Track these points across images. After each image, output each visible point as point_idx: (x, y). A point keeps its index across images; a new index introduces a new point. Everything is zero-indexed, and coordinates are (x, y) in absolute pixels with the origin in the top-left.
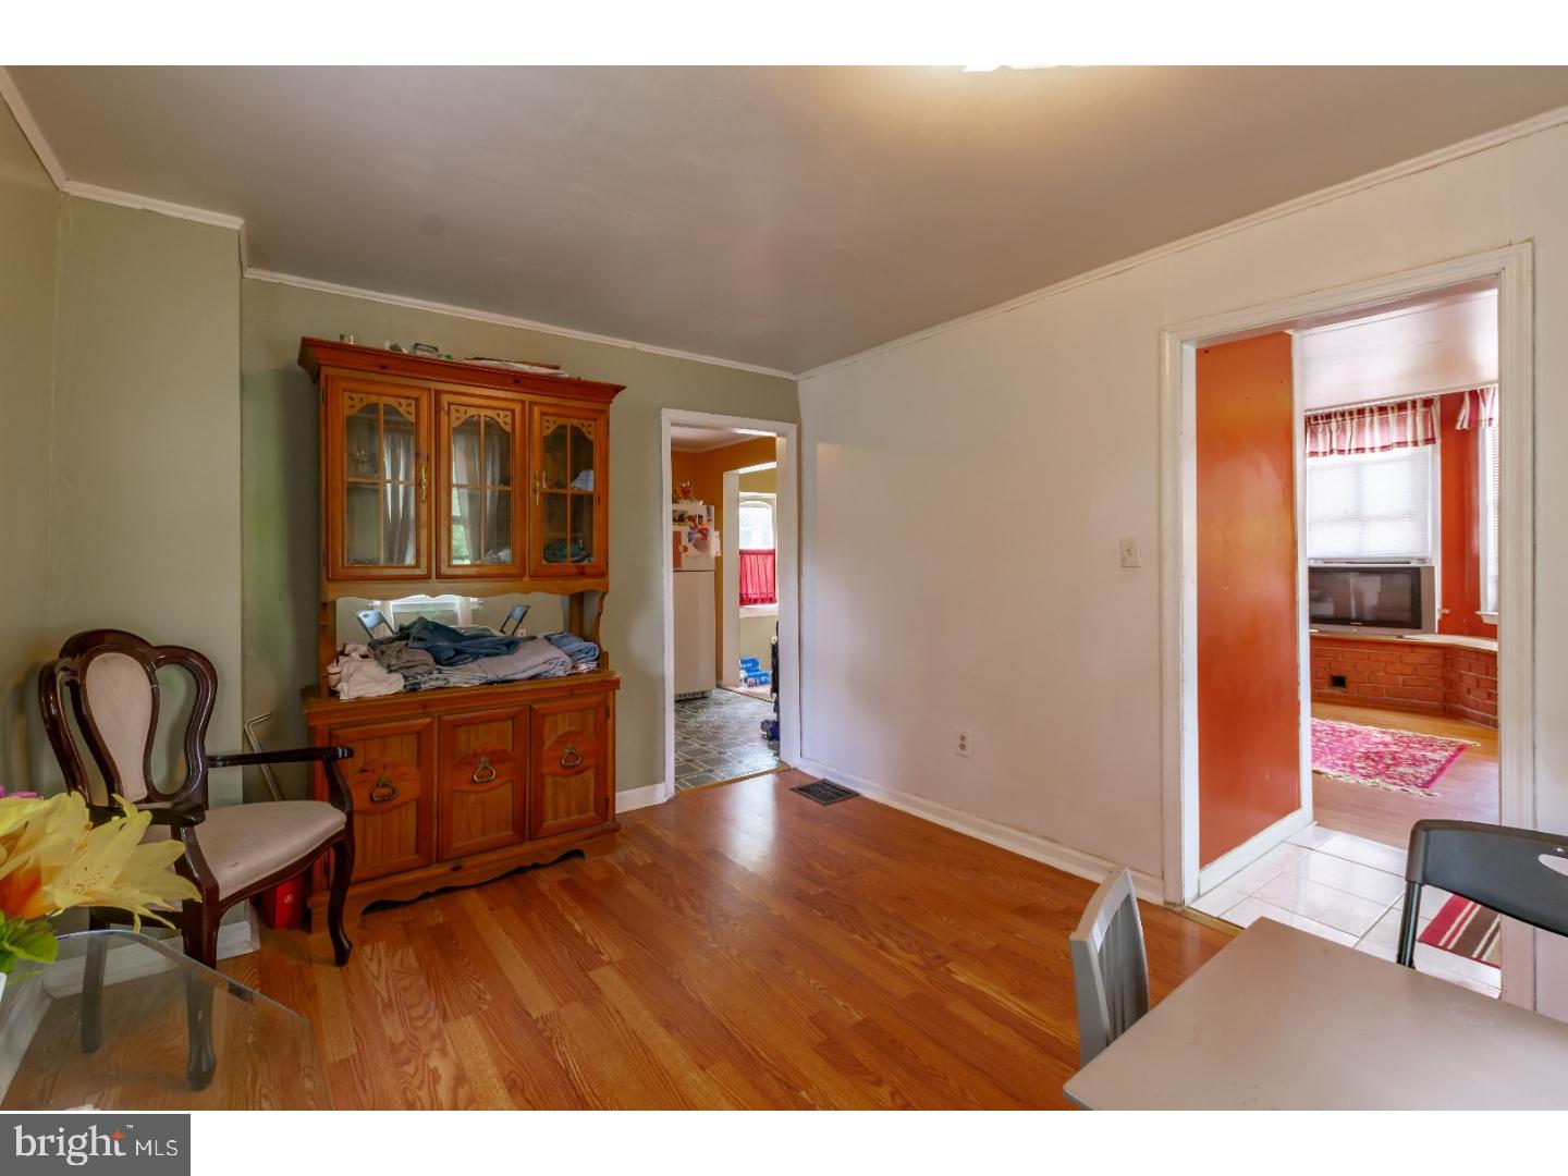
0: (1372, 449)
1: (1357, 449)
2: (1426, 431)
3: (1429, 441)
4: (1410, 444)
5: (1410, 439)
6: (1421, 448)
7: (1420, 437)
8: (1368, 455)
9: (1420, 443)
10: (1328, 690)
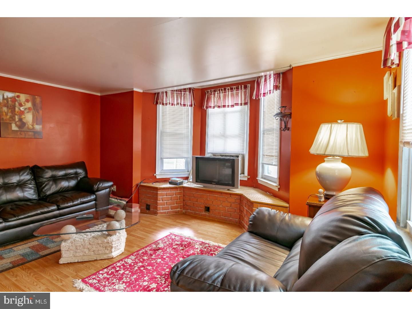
0: (228, 106)
1: (223, 106)
2: (245, 99)
3: (246, 104)
4: (239, 105)
5: (240, 102)
6: (243, 106)
7: (243, 102)
8: (226, 109)
9: (243, 104)
10: (204, 213)
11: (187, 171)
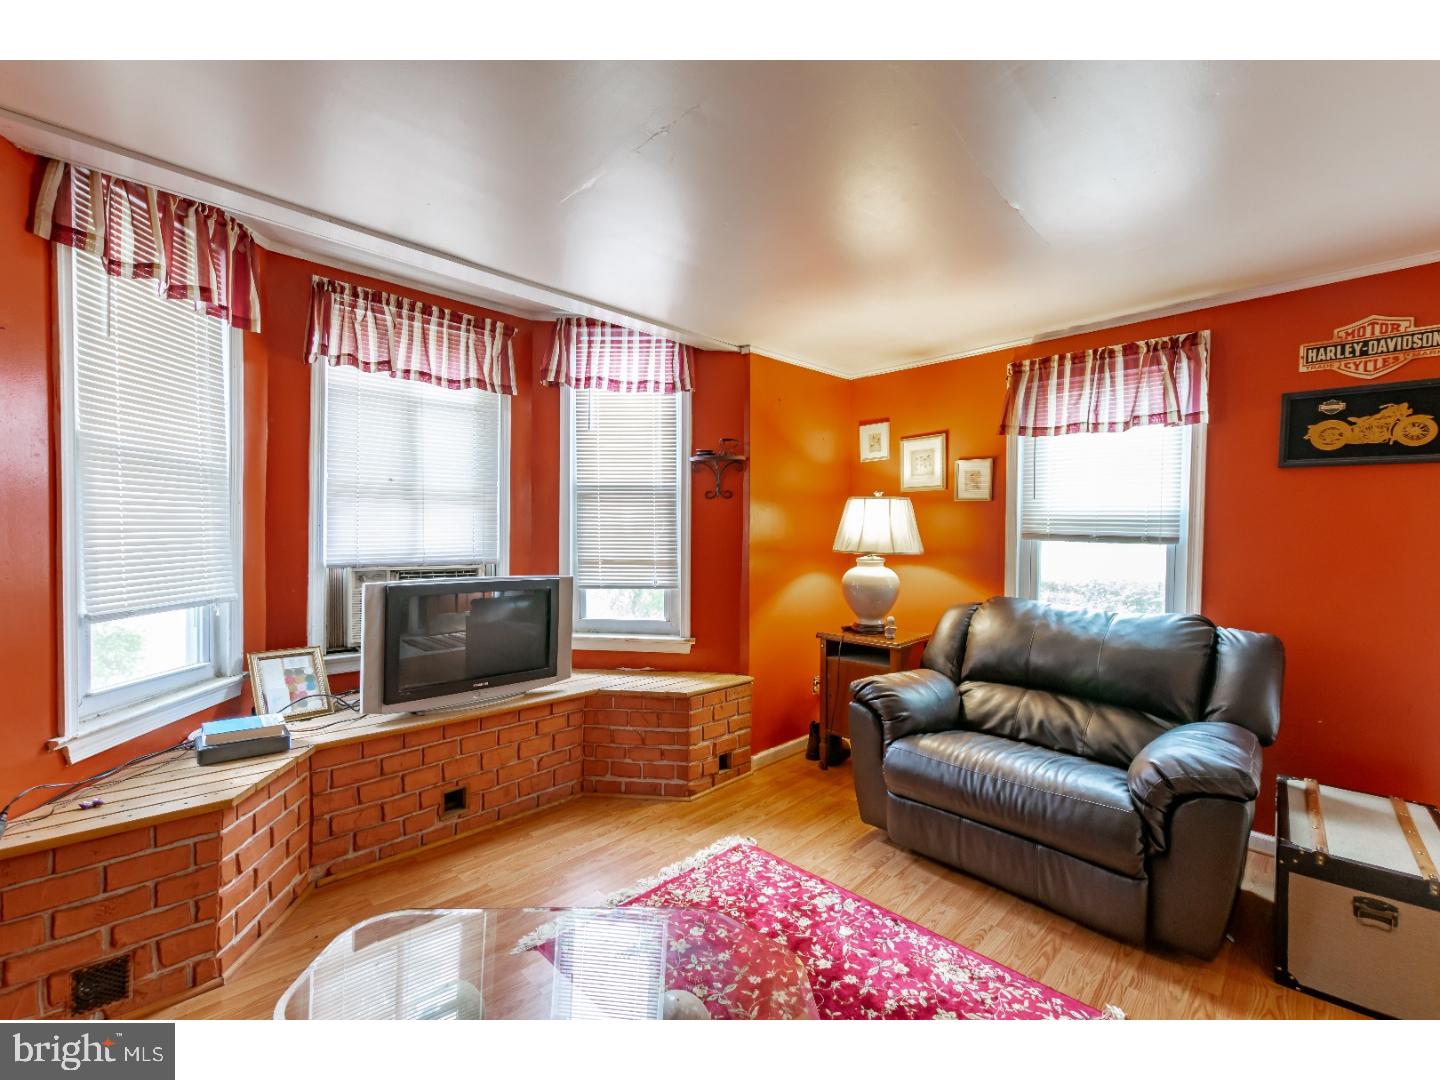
0: (439, 379)
2: (502, 372)
10: (438, 825)
11: (211, 673)
